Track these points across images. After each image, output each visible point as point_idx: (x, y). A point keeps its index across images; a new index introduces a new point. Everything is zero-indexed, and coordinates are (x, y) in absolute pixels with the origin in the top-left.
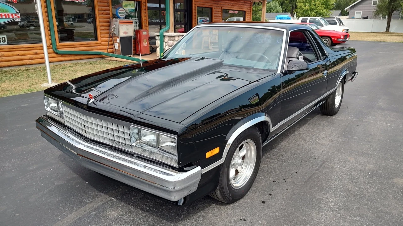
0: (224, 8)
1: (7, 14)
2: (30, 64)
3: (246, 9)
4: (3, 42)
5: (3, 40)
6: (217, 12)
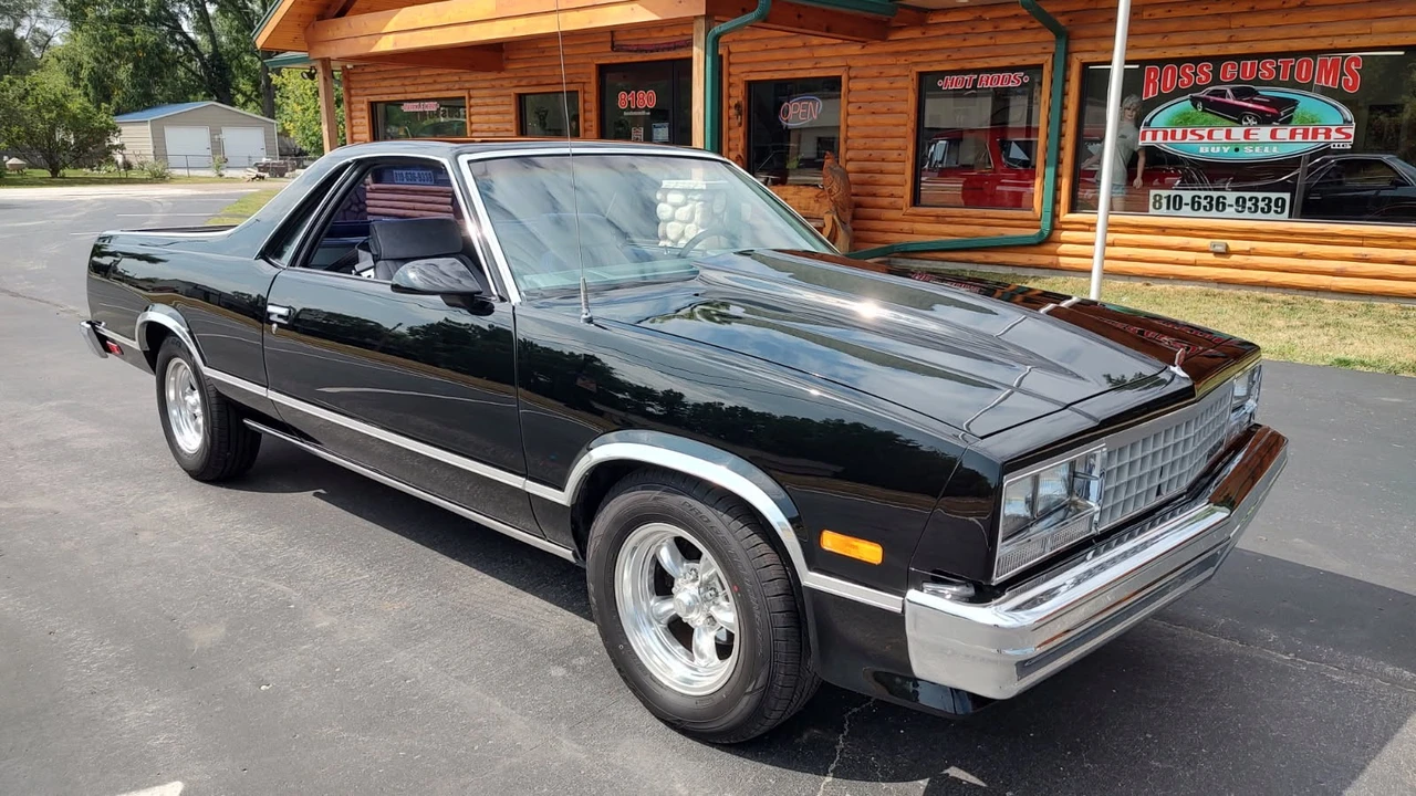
1: (1311, 128)
2: (1333, 289)
4: (1276, 212)
5: (1276, 205)
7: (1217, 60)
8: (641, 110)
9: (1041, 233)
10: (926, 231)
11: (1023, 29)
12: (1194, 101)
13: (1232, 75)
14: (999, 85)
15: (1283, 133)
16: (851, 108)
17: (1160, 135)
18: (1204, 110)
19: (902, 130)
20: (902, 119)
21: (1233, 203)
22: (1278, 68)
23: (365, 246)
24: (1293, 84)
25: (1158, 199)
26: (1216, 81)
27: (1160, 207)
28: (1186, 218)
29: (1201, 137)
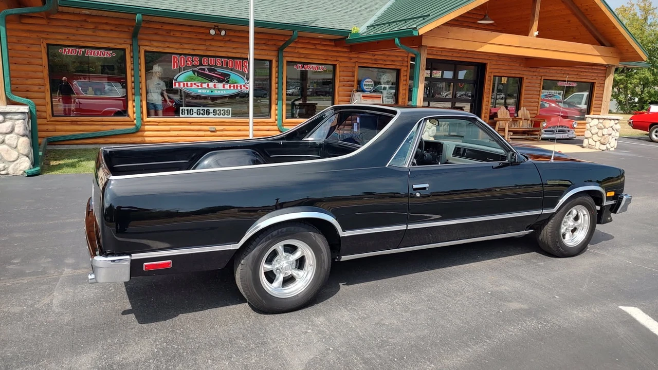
0: (547, 78)
1: (235, 85)
3: (595, 79)
4: (227, 115)
5: (227, 112)
6: (533, 85)
7: (201, 56)
9: (137, 128)
11: (112, 30)
12: (194, 71)
13: (207, 63)
14: (99, 56)
15: (227, 86)
17: (182, 84)
18: (198, 76)
19: (40, 75)
21: (212, 112)
22: (222, 62)
24: (227, 68)
25: (183, 111)
26: (201, 64)
27: (185, 114)
28: (195, 117)
29: (198, 86)
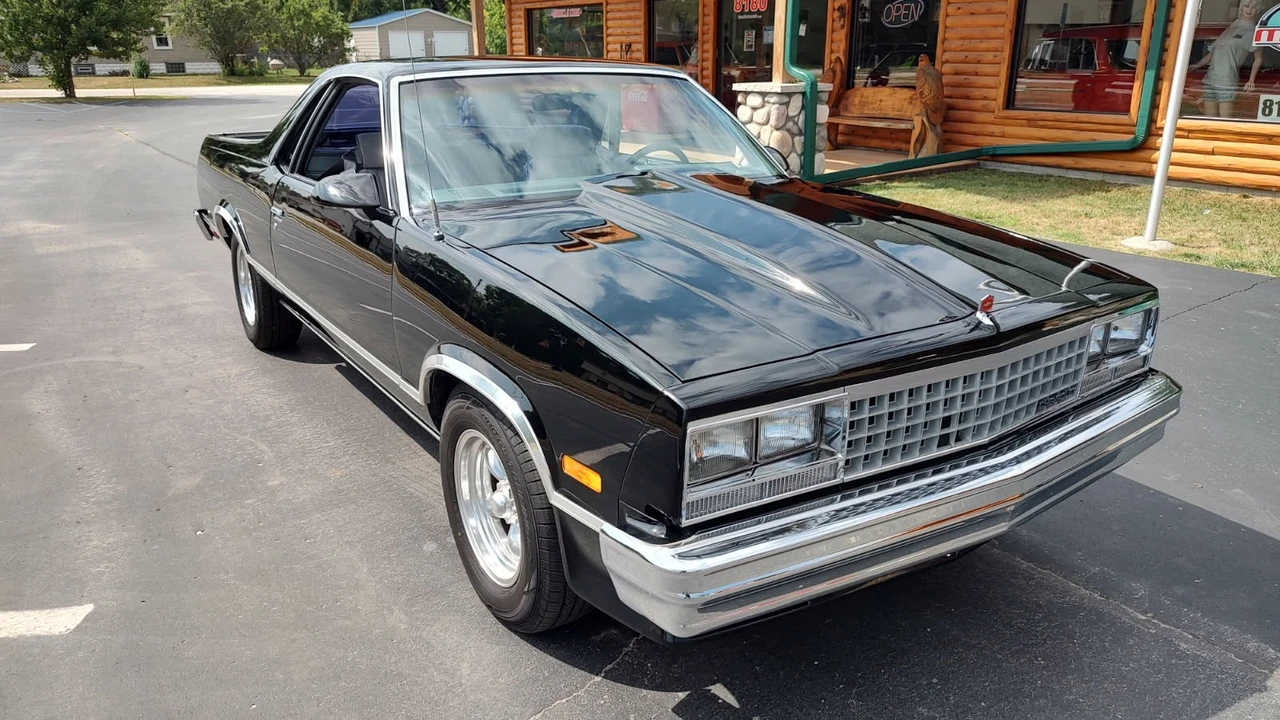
8: (754, 13)
9: (1136, 138)
10: (1017, 133)
16: (951, 9)
17: (1277, 35)
20: (1001, 19)
23: (351, 156)
25: (1268, 105)
27: (1270, 114)
